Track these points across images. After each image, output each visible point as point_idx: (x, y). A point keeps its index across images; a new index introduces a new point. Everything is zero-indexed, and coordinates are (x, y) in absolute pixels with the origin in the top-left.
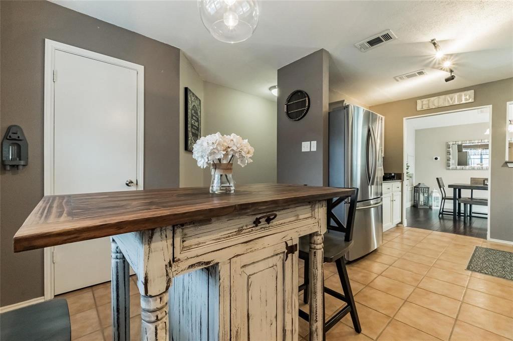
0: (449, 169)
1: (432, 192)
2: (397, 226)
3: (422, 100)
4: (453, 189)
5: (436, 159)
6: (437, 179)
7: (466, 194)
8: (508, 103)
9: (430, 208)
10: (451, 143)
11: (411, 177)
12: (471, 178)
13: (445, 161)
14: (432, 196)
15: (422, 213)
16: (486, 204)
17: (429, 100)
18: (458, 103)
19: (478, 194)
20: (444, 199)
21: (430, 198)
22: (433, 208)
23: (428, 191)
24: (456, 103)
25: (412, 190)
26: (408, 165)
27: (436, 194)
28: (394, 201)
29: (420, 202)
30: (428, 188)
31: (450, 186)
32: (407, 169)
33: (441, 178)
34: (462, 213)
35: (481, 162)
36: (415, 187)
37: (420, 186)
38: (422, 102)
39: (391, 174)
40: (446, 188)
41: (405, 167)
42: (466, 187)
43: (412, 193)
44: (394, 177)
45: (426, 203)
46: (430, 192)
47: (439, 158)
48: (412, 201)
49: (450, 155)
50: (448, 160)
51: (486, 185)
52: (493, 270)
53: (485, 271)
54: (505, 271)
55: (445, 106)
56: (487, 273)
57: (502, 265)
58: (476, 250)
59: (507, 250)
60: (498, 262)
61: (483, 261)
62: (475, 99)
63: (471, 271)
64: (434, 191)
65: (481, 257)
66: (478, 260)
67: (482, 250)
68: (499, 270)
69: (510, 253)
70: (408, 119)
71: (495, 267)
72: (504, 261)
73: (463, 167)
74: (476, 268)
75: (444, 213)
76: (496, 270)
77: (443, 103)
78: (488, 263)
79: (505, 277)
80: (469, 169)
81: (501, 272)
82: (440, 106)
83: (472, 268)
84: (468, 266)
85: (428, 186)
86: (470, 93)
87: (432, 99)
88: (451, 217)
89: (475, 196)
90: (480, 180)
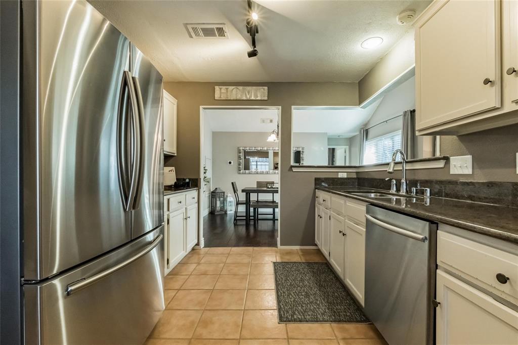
0: (240, 173)
1: (227, 196)
2: (193, 249)
3: (220, 87)
4: (245, 193)
5: (230, 163)
6: (232, 183)
7: (253, 197)
8: (293, 107)
9: (226, 213)
10: (241, 148)
11: (208, 182)
12: (257, 182)
13: (236, 164)
14: (227, 201)
15: (218, 220)
17: (227, 89)
18: (254, 99)
20: (238, 204)
21: (225, 203)
22: (228, 212)
23: (224, 195)
24: (253, 98)
25: (209, 196)
26: (206, 168)
27: (231, 198)
28: (188, 219)
29: (217, 208)
30: (224, 193)
31: (243, 191)
32: (205, 173)
33: (235, 182)
34: (252, 216)
35: (257, 168)
36: (212, 192)
37: (217, 191)
38: (221, 89)
39: (184, 180)
40: (239, 192)
41: (202, 171)
42: (254, 191)
43: (209, 198)
44: (188, 183)
45: (223, 209)
46: (225, 196)
47: (232, 162)
48: (209, 207)
49: (241, 159)
50: (239, 165)
51: (269, 188)
52: (302, 306)
53: (296, 312)
54: (311, 303)
55: (242, 99)
56: (300, 317)
57: (304, 290)
58: (275, 269)
59: (296, 259)
60: (299, 286)
61: (288, 290)
62: (268, 97)
63: (285, 321)
64: (229, 195)
65: (283, 281)
66: (283, 289)
67: (279, 267)
68: (307, 305)
69: (300, 263)
70: (204, 108)
71: (301, 297)
72: (302, 280)
73: (247, 171)
74: (288, 312)
75: (238, 218)
76: (304, 305)
77: (241, 95)
78: (294, 293)
79: (317, 318)
80: (254, 174)
81: (309, 306)
82: (238, 98)
83: (284, 315)
84: (279, 312)
85: (224, 191)
86: (264, 89)
87: (231, 88)
88: (244, 223)
89: (260, 199)
90: (264, 183)
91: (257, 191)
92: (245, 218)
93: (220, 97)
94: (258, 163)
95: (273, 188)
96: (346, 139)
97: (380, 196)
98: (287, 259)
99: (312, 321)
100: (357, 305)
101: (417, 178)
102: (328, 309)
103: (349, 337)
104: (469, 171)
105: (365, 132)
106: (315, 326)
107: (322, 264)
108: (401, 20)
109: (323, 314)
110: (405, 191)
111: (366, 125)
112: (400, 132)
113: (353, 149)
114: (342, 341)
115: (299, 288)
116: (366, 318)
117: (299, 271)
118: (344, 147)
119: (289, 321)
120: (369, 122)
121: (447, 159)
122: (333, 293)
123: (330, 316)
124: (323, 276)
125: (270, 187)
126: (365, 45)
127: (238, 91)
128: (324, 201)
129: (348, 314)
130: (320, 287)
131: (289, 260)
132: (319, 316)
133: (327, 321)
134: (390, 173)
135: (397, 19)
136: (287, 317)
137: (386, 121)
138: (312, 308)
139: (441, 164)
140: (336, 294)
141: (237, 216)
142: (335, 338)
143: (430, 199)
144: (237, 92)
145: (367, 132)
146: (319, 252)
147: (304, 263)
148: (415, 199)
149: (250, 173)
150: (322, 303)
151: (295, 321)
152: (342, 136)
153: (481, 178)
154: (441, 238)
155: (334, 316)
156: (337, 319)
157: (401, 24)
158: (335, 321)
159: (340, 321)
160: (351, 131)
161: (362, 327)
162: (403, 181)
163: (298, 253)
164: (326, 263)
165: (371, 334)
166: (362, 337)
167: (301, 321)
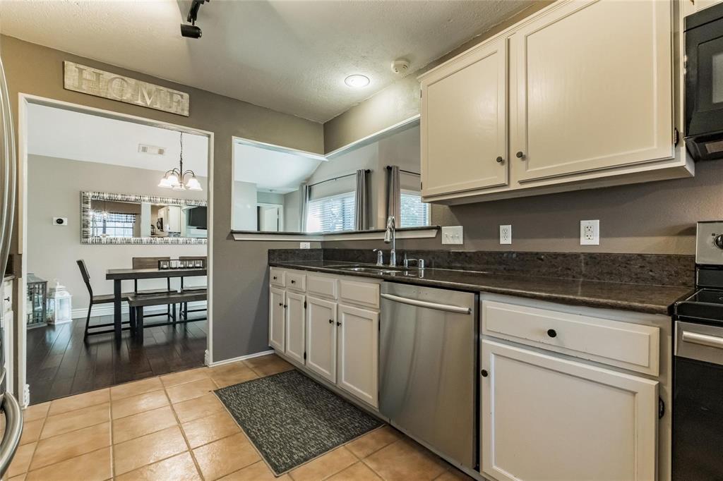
0: (86, 243)
1: (53, 290)
3: (82, 67)
4: (112, 281)
5: (60, 221)
6: (80, 263)
7: (128, 287)
8: (233, 138)
9: (50, 325)
10: (91, 194)
12: (133, 258)
13: (77, 226)
16: (204, 298)
17: (99, 74)
19: (193, 283)
20: (93, 302)
21: (48, 303)
23: (44, 289)
24: (159, 106)
27: (63, 293)
30: (45, 283)
31: (109, 277)
33: (86, 261)
34: (126, 323)
38: (81, 70)
42: (127, 276)
45: (42, 317)
46: (48, 290)
47: (65, 220)
49: (88, 216)
51: (163, 268)
52: (297, 439)
53: (294, 451)
54: (306, 429)
55: (136, 102)
56: (302, 454)
57: (287, 416)
58: (224, 402)
59: (249, 375)
60: (277, 413)
61: (263, 425)
62: (190, 111)
63: (285, 470)
64: (58, 287)
65: (249, 415)
66: (255, 426)
67: (229, 396)
68: (302, 433)
69: (258, 379)
70: (30, 101)
71: (288, 427)
72: (276, 404)
74: (281, 456)
75: (90, 331)
76: (299, 436)
77: (132, 95)
78: (274, 425)
79: (324, 445)
80: (121, 244)
81: (305, 434)
82: (125, 98)
83: (278, 461)
84: (269, 461)
86: (182, 96)
87: (107, 75)
88: (111, 337)
89: (140, 289)
90: (149, 260)
91: (135, 277)
93: (80, 86)
94: (108, 224)
95: (171, 268)
96: (281, 195)
97: (365, 271)
98: (233, 380)
99: (321, 453)
100: (360, 410)
101: (405, 248)
102: (331, 428)
103: (370, 452)
104: (460, 241)
105: (307, 189)
106: (327, 456)
107: (291, 372)
108: (397, 67)
109: (329, 437)
110: (395, 263)
111: (308, 179)
112: (354, 194)
113: (289, 210)
114: (367, 460)
115: (277, 416)
116: (377, 421)
117: (263, 391)
118: (277, 206)
119: (291, 467)
120: (312, 176)
121: (439, 229)
122: (326, 405)
123: (339, 436)
124: (301, 388)
125: (165, 266)
126: (349, 81)
127: (125, 85)
128: (293, 282)
129: (357, 425)
130: (307, 404)
131: (238, 380)
132: (325, 442)
133: (338, 444)
134: (387, 243)
135: (392, 65)
136: (284, 463)
137: (336, 179)
138: (311, 435)
139: (433, 234)
140: (330, 406)
141: (91, 327)
142: (358, 460)
143: (425, 271)
144: (122, 86)
145: (309, 190)
146: (277, 358)
147: (264, 378)
148: (407, 272)
150: (320, 424)
151: (299, 462)
152: (276, 191)
153: (471, 249)
154: (488, 307)
155: (343, 433)
156: (349, 436)
157: (394, 71)
158: (347, 440)
159: (353, 437)
160: (288, 186)
161: (377, 433)
162: (393, 252)
163: (248, 367)
164: (295, 370)
165: (391, 437)
166: (385, 444)
167: (306, 459)
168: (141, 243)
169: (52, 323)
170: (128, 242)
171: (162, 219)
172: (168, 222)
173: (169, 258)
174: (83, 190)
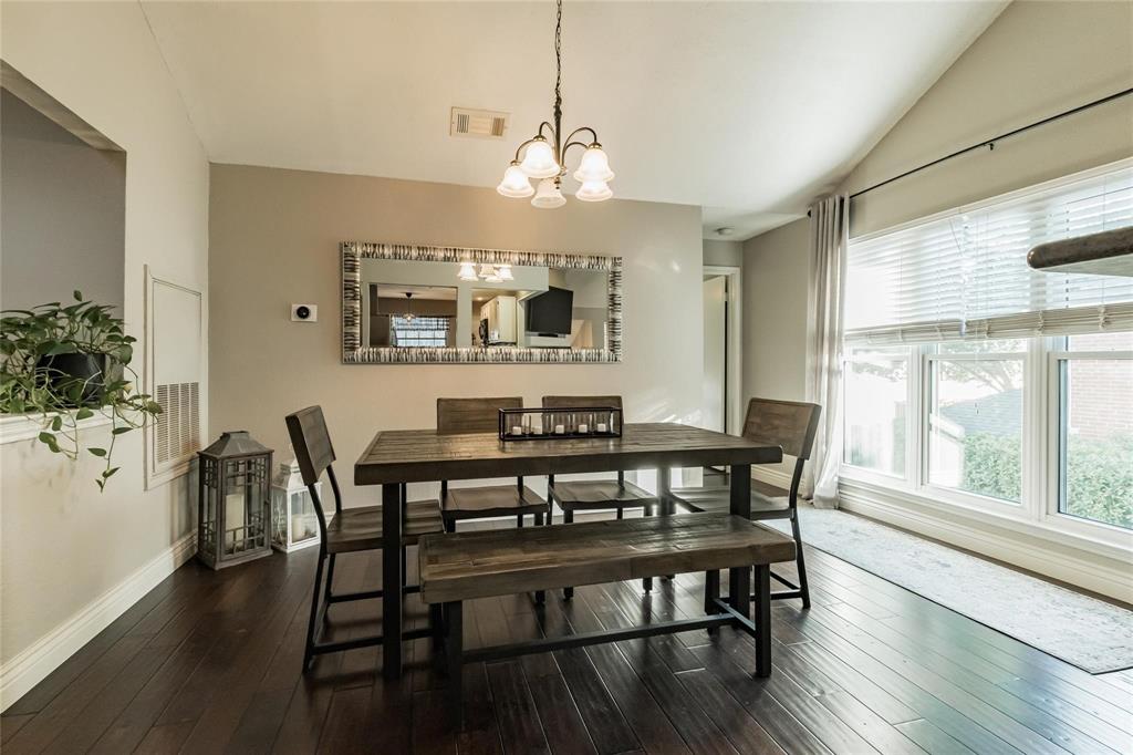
0: (351, 361)
1: (285, 471)
5: (303, 313)
6: (291, 419)
9: (279, 553)
10: (358, 249)
13: (335, 322)
14: (283, 492)
23: (268, 467)
29: (229, 537)
30: (268, 455)
31: (364, 474)
33: (316, 412)
36: (203, 456)
37: (231, 450)
43: (188, 488)
46: (276, 472)
47: (313, 309)
48: (189, 529)
49: (354, 298)
50: (350, 322)
73: (384, 351)
80: (417, 362)
85: (268, 446)
90: (473, 406)
92: (377, 631)
96: (734, 243)
120: (859, 167)
125: (517, 429)
137: (991, 143)
141: (330, 599)
145: (850, 208)
149: (398, 361)
168: (454, 360)
169: (282, 549)
170: (431, 359)
171: (486, 321)
172: (496, 327)
173: (519, 400)
174: (345, 238)
